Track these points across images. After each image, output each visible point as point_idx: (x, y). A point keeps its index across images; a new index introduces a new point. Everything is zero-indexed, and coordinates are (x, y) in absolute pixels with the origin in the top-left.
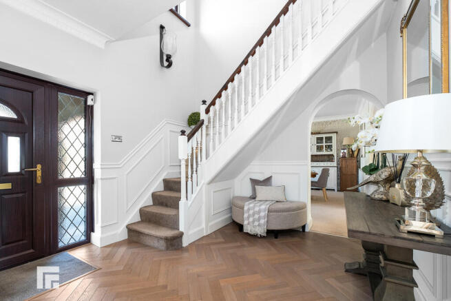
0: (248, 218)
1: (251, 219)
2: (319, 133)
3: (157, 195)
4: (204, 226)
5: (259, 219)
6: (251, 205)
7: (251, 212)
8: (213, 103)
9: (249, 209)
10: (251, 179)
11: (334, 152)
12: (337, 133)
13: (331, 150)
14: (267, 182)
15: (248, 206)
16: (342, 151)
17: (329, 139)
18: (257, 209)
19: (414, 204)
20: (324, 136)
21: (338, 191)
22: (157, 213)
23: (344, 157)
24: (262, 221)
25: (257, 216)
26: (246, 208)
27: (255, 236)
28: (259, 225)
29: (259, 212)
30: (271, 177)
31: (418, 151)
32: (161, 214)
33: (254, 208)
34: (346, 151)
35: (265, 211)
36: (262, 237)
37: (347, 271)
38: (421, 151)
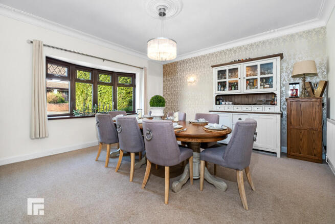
2: (250, 60)
11: (276, 89)
12: (281, 56)
13: (271, 86)
16: (291, 87)
17: (267, 68)
20: (258, 63)
21: (282, 154)
23: (294, 96)
34: (297, 87)
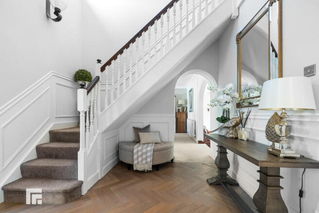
0: (138, 158)
1: (140, 159)
3: (44, 148)
4: (98, 171)
5: (146, 158)
6: (140, 148)
7: (140, 153)
8: (109, 63)
9: (138, 152)
10: (134, 127)
12: (175, 96)
14: (146, 129)
15: (137, 148)
16: (178, 108)
18: (144, 151)
19: (281, 141)
21: (176, 133)
22: (47, 167)
23: (179, 112)
24: (149, 160)
25: (144, 156)
26: (135, 151)
27: (143, 172)
28: (146, 163)
29: (146, 152)
30: (149, 125)
31: (283, 109)
32: (53, 167)
33: (142, 150)
35: (151, 151)
36: (148, 172)
37: (210, 184)
38: (284, 109)
